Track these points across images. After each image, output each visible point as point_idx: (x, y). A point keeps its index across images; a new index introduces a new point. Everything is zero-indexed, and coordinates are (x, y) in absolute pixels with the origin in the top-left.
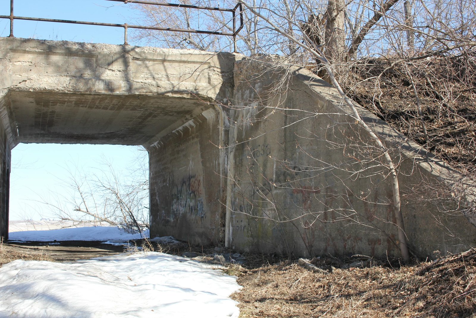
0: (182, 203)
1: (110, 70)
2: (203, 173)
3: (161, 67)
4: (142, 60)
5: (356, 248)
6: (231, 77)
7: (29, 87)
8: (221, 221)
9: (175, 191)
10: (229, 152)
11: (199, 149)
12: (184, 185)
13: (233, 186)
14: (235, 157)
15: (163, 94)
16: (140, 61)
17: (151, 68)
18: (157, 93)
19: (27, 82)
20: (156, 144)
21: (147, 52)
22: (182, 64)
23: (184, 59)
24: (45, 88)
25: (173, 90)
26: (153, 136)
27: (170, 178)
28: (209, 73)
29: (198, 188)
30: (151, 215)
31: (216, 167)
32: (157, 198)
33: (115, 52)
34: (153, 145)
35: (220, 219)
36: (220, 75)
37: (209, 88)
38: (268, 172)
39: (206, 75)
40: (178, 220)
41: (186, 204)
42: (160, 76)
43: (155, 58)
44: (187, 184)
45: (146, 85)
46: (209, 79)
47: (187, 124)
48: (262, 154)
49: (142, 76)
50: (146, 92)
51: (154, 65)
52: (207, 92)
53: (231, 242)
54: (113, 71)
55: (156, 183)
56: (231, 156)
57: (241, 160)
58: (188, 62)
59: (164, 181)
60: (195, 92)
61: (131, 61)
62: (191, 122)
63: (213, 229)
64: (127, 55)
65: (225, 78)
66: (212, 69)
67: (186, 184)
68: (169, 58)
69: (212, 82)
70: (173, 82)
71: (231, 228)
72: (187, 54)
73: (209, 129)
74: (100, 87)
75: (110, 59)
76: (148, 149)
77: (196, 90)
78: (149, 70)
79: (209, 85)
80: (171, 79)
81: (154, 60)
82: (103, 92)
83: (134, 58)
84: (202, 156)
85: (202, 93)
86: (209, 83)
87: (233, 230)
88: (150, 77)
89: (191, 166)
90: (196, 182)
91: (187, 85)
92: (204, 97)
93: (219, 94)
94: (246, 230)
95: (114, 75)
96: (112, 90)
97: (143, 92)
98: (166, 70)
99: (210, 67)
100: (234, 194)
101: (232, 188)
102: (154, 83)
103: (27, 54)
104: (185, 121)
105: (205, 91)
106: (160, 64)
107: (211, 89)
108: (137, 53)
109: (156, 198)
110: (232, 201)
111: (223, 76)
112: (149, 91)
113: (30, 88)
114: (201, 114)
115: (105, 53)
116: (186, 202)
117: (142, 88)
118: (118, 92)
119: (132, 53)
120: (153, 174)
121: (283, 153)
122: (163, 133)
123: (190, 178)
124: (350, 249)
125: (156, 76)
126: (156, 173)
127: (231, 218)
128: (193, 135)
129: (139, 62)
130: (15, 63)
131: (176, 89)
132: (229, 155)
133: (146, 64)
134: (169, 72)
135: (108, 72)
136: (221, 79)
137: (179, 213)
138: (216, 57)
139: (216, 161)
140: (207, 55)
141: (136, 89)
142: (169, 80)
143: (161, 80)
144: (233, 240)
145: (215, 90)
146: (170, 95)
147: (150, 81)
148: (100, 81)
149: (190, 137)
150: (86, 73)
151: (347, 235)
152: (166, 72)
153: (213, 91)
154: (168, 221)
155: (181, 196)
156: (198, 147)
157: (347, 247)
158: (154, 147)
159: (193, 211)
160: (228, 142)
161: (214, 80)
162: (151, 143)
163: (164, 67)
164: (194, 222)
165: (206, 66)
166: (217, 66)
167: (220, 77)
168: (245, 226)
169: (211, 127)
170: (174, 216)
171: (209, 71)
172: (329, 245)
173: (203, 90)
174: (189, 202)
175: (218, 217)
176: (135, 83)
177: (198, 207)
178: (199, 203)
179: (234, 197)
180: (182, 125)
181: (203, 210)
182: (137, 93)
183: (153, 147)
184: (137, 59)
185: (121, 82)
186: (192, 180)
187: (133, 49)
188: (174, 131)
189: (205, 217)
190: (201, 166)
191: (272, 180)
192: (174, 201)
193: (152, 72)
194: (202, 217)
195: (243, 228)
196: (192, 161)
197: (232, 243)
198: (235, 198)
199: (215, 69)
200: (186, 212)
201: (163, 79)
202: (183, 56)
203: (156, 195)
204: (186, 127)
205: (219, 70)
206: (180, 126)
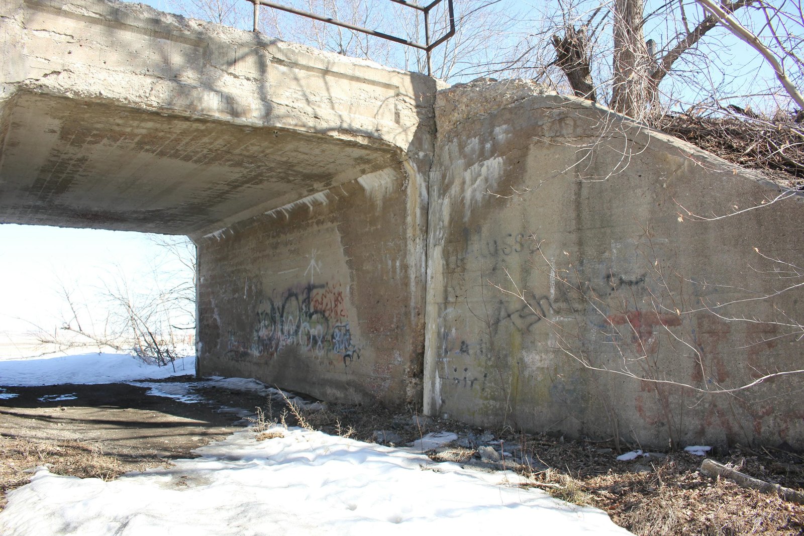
0: (286, 328)
1: (231, 74)
2: (353, 280)
3: (321, 82)
4: (288, 66)
5: (791, 432)
6: (430, 116)
7: (65, 87)
8: (410, 367)
9: (266, 307)
10: (431, 245)
11: (339, 239)
12: (293, 298)
13: (443, 306)
14: (446, 255)
15: (324, 132)
16: (284, 65)
17: (303, 82)
18: (315, 128)
19: (61, 76)
20: (216, 233)
21: (297, 51)
22: (354, 83)
23: (358, 73)
24: (100, 94)
25: (340, 127)
26: (219, 220)
27: (250, 287)
28: (396, 105)
29: (336, 305)
30: (200, 340)
31: (394, 272)
32: (216, 316)
33: (240, 42)
34: (210, 235)
35: (409, 364)
36: (415, 110)
37: (398, 131)
38: (536, 281)
39: (392, 107)
40: (272, 354)
41: (296, 332)
42: (318, 99)
43: (311, 64)
44: (301, 298)
45: (296, 112)
46: (397, 115)
47: (307, 200)
48: (519, 249)
49: (287, 94)
50: (296, 125)
51: (308, 77)
52: (394, 138)
53: (438, 406)
54: (236, 77)
55: (213, 293)
56: (436, 253)
57: (462, 260)
58: (365, 81)
59: (235, 291)
60: (376, 134)
61: (268, 63)
62: (320, 196)
63: (384, 380)
64: (262, 52)
65: (421, 116)
66: (401, 97)
67: (297, 299)
68: (335, 69)
69: (401, 121)
70: (340, 113)
71: (438, 380)
72: (364, 67)
73: (373, 206)
74: (211, 104)
75: (232, 55)
76: (197, 242)
77: (377, 130)
78: (301, 86)
79: (397, 125)
80: (336, 106)
81: (308, 68)
82: (217, 115)
83: (274, 58)
84: (347, 252)
85: (388, 138)
86: (397, 121)
87: (443, 386)
88: (301, 98)
89: (315, 268)
90: (330, 296)
91: (363, 121)
92: (389, 146)
93: (412, 143)
94: (477, 386)
95: (238, 86)
96: (235, 113)
97: (290, 123)
98: (328, 89)
99: (398, 95)
100: (445, 320)
101: (440, 309)
102: (309, 110)
103: (64, 19)
104: (306, 193)
105: (392, 136)
106: (318, 77)
107: (400, 133)
108: (280, 50)
109: (212, 317)
110: (439, 333)
111: (418, 113)
112: (300, 123)
113: (67, 90)
114: (356, 180)
115: (223, 40)
116: (298, 327)
117: (288, 116)
118: (244, 119)
119: (272, 49)
120: (205, 280)
121: (576, 249)
122: (244, 215)
123: (310, 288)
124: (772, 434)
125: (312, 98)
126: (213, 277)
127: (439, 364)
128: (321, 218)
129: (283, 68)
130: (35, 32)
131: (345, 126)
132: (430, 251)
133: (295, 74)
134: (333, 95)
135: (226, 78)
136: (416, 117)
137: (277, 345)
138: (408, 79)
139: (394, 260)
140: (394, 74)
141: (278, 117)
142: (333, 108)
143: (319, 106)
144: (443, 402)
145: (406, 134)
146: (335, 134)
147: (301, 104)
148: (212, 94)
149: (310, 221)
150: (185, 74)
151: (763, 407)
152: (329, 93)
153: (403, 136)
154: (245, 354)
155: (282, 316)
156: (338, 236)
157: (762, 430)
158: (213, 239)
159: (320, 343)
160: (427, 228)
161: (405, 118)
162: (205, 233)
163: (326, 83)
164: (321, 363)
165: (392, 92)
166: (409, 95)
167: (415, 114)
168: (476, 379)
169: (379, 203)
170: (261, 348)
171: (397, 102)
172: (710, 424)
173: (389, 132)
174: (308, 327)
175: (401, 360)
176: (275, 105)
177: (333, 337)
178: (337, 330)
179: (445, 327)
180: (293, 201)
181: (349, 344)
182: (279, 125)
183: (210, 238)
184: (280, 62)
185: (250, 99)
186: (315, 291)
187: (273, 43)
188: (269, 212)
189: (355, 355)
190: (345, 269)
191: (547, 298)
192: (262, 324)
193: (305, 89)
194: (348, 356)
195: (469, 383)
196: (317, 261)
197: (441, 406)
198: (448, 328)
199: (407, 99)
200: (298, 344)
201: (323, 105)
202: (357, 68)
203: (213, 312)
204: (304, 204)
205: (413, 102)
206: (289, 203)
